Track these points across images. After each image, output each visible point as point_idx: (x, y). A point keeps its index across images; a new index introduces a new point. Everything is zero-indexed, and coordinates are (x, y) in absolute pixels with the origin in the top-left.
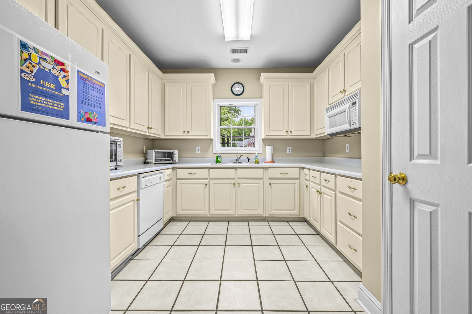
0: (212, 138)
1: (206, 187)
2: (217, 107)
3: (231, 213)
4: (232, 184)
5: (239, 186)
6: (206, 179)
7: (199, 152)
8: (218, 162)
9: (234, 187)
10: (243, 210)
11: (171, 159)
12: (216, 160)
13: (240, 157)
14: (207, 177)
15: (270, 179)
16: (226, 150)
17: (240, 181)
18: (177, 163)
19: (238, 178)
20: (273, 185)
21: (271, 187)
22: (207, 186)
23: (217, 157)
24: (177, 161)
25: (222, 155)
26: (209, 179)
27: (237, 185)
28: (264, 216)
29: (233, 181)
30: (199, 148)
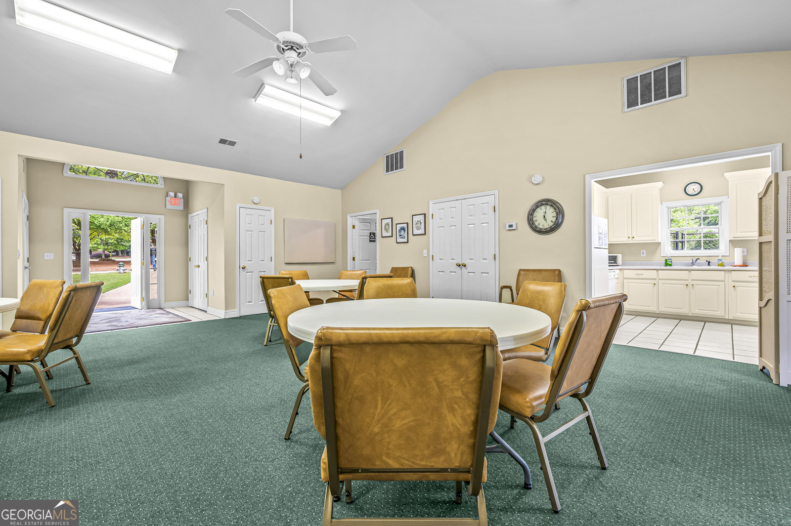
0: (660, 241)
1: (654, 287)
2: (666, 210)
3: (684, 311)
4: (684, 284)
5: (693, 288)
6: (655, 279)
7: (645, 255)
8: (666, 264)
9: (687, 287)
10: (698, 310)
11: (615, 262)
12: (666, 263)
13: (697, 260)
14: (655, 277)
15: (733, 281)
16: (679, 252)
17: (693, 282)
18: (621, 266)
19: (692, 280)
20: (738, 289)
21: (735, 289)
22: (656, 285)
23: (666, 260)
24: (621, 264)
25: (672, 258)
26: (657, 279)
27: (690, 286)
28: (727, 317)
29: (687, 282)
30: (645, 251)
